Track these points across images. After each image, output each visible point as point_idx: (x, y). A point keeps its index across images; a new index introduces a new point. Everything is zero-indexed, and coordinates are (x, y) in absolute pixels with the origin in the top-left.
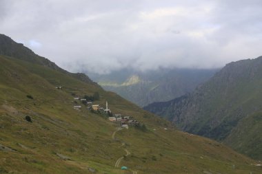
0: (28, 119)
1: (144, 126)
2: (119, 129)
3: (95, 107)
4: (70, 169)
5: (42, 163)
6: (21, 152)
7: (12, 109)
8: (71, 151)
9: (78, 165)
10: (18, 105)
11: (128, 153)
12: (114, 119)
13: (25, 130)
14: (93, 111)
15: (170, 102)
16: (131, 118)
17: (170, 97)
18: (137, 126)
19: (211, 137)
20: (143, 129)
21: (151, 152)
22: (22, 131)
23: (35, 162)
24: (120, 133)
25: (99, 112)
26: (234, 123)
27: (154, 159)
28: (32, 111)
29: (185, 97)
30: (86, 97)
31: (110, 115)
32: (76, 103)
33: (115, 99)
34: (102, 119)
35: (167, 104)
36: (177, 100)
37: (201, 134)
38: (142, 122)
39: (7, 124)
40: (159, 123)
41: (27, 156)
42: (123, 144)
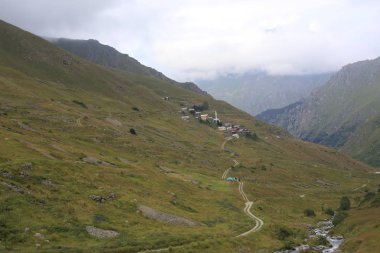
0: (133, 132)
1: (255, 135)
2: (230, 138)
3: (204, 117)
4: (171, 182)
5: (139, 177)
6: (119, 166)
7: (116, 122)
8: (176, 163)
9: (181, 177)
10: (123, 117)
11: (237, 164)
12: (223, 128)
13: (128, 143)
14: (201, 121)
15: (283, 109)
16: (242, 127)
17: (284, 104)
18: (248, 135)
19: (327, 145)
20: (255, 138)
21: (261, 161)
22: (125, 145)
23: (132, 176)
24: (230, 142)
25: (207, 122)
26: (352, 129)
27: (264, 169)
28: (137, 124)
29: (299, 103)
30: (194, 107)
31: (220, 124)
32: (184, 113)
33: (224, 108)
34: (211, 129)
35: (281, 111)
36: (291, 107)
37: (317, 141)
38: (254, 130)
39: (109, 138)
40: (271, 131)
41: (123, 170)
42: (232, 154)
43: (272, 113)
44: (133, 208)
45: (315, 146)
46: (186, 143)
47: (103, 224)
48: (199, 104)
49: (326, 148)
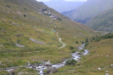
0: (25, 16)
1: (61, 19)
2: (53, 19)
3: (46, 12)
4: (37, 31)
5: (28, 29)
6: (22, 26)
7: (20, 13)
8: (38, 26)
9: (40, 30)
10: (22, 11)
11: (56, 27)
12: (52, 16)
13: (24, 19)
14: (45, 14)
15: (69, 12)
16: (57, 16)
17: (69, 10)
18: (59, 19)
19: (81, 23)
20: (61, 20)
21: (63, 27)
22: (23, 19)
23: (26, 29)
24: (53, 21)
25: (47, 14)
26: (89, 19)
27: (63, 29)
28: (26, 13)
29: (74, 10)
30: (43, 9)
31: (50, 15)
32: (40, 11)
33: (52, 10)
34: (48, 16)
35: (68, 12)
36: (71, 11)
37: (78, 22)
38: (60, 17)
39: (18, 17)
40: (65, 18)
41: (24, 27)
42: (54, 24)
43: (65, 13)
44: (28, 39)
45: (78, 23)
46: (40, 20)
47: (20, 43)
48: (44, 9)
49: (81, 24)
